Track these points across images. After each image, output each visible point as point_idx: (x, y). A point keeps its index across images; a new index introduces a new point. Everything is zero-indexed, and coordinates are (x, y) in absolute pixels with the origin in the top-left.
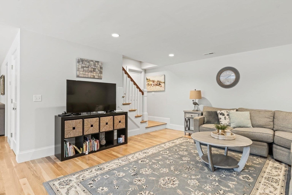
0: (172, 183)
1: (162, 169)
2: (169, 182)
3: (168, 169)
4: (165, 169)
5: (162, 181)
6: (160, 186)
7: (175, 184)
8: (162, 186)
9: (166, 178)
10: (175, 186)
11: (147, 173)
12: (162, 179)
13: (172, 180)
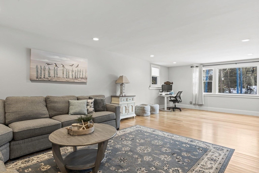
0: (142, 149)
1: (151, 160)
2: (144, 149)
3: (144, 160)
4: (147, 160)
5: (149, 150)
6: (150, 147)
7: (140, 148)
8: (148, 147)
9: (146, 152)
10: (140, 147)
11: (164, 156)
12: (149, 151)
13: (141, 150)
